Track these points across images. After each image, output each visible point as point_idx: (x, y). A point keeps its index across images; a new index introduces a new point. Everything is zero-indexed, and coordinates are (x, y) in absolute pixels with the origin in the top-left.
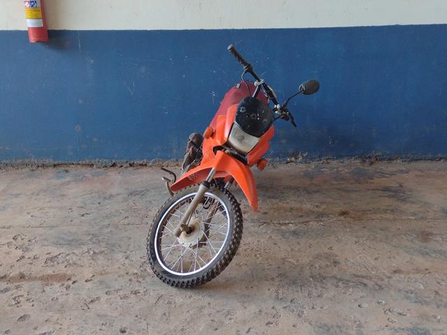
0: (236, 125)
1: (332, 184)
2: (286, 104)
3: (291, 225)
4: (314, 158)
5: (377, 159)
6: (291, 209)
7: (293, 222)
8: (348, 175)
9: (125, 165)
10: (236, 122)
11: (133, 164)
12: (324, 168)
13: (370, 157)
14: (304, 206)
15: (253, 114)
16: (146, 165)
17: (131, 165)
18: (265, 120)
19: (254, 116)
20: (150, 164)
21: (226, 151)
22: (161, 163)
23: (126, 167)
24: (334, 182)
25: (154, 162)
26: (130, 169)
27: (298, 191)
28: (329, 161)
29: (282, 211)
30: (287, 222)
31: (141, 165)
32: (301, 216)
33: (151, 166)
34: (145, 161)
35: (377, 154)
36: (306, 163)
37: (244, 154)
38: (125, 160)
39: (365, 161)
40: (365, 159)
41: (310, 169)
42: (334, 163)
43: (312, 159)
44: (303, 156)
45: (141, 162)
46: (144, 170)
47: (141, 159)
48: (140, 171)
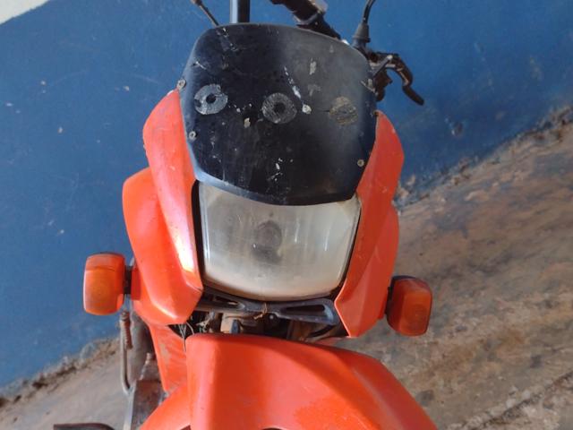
0: (213, 189)
1: (524, 223)
2: (366, 30)
3: (529, 411)
4: (433, 180)
5: (564, 123)
6: (487, 345)
7: (526, 395)
8: (535, 183)
9: (24, 392)
10: (204, 177)
11: (42, 379)
12: (467, 192)
13: (548, 125)
14: (512, 319)
15: (273, 98)
16: (73, 369)
17: (39, 385)
18: (341, 102)
19: (279, 108)
20: (82, 361)
21: (227, 326)
22: (104, 348)
23: (31, 395)
24: (524, 215)
25: (88, 354)
26: (41, 394)
27: (459, 276)
28: (466, 172)
29: (466, 367)
30: (510, 403)
31: (62, 373)
32: (536, 362)
33: (85, 366)
34: (66, 359)
35: (561, 111)
36: (421, 199)
37: (311, 306)
38: (20, 382)
39: (541, 138)
40: (539, 134)
41: (440, 209)
42: (481, 171)
43: (430, 184)
44: (407, 188)
45: (58, 368)
46: (74, 382)
47: (56, 360)
48: (63, 390)
